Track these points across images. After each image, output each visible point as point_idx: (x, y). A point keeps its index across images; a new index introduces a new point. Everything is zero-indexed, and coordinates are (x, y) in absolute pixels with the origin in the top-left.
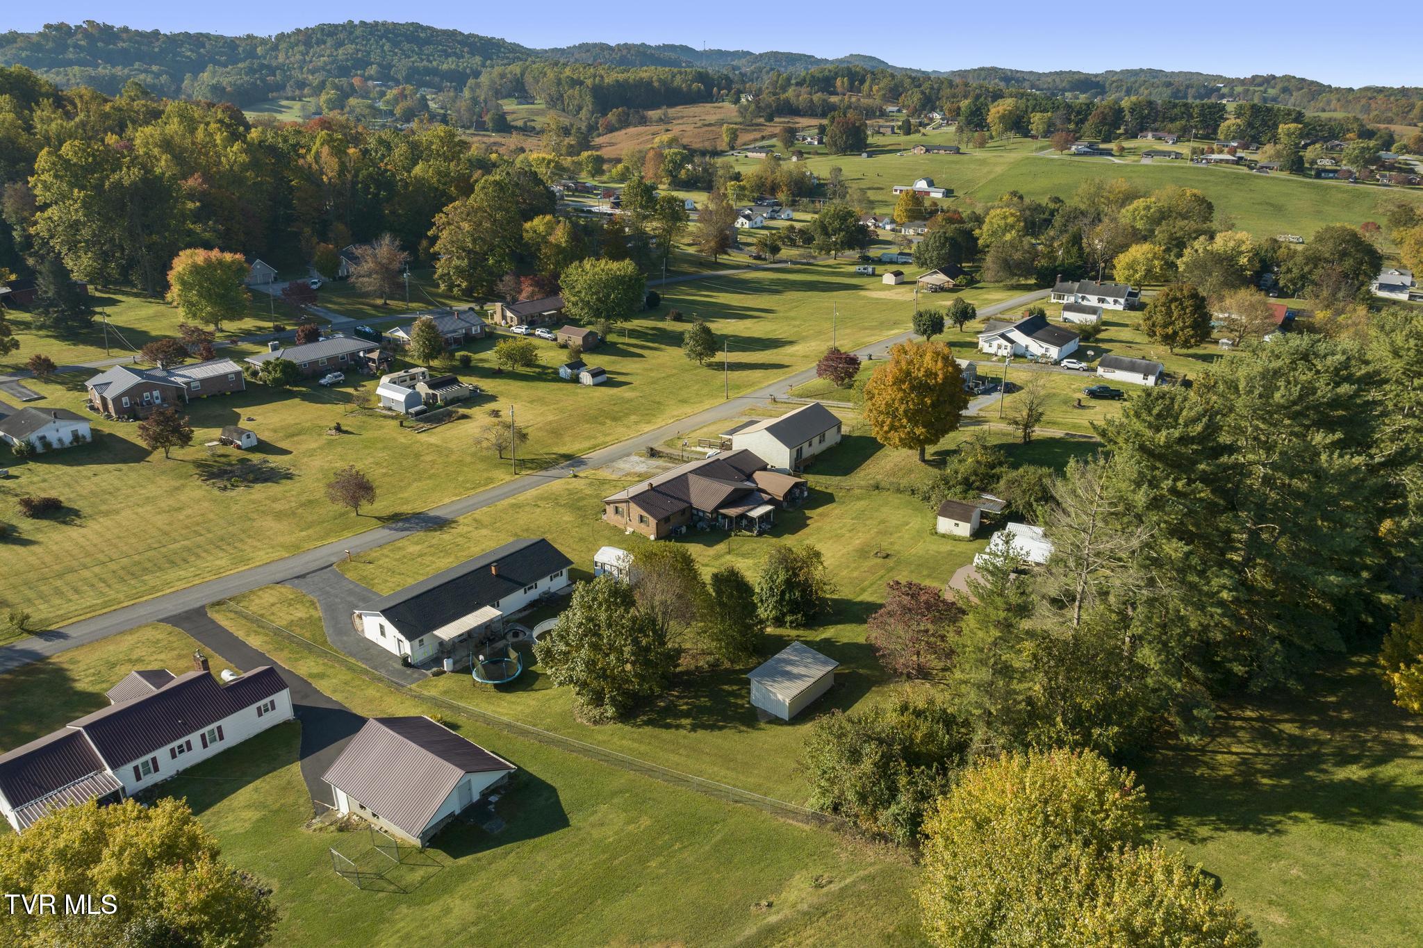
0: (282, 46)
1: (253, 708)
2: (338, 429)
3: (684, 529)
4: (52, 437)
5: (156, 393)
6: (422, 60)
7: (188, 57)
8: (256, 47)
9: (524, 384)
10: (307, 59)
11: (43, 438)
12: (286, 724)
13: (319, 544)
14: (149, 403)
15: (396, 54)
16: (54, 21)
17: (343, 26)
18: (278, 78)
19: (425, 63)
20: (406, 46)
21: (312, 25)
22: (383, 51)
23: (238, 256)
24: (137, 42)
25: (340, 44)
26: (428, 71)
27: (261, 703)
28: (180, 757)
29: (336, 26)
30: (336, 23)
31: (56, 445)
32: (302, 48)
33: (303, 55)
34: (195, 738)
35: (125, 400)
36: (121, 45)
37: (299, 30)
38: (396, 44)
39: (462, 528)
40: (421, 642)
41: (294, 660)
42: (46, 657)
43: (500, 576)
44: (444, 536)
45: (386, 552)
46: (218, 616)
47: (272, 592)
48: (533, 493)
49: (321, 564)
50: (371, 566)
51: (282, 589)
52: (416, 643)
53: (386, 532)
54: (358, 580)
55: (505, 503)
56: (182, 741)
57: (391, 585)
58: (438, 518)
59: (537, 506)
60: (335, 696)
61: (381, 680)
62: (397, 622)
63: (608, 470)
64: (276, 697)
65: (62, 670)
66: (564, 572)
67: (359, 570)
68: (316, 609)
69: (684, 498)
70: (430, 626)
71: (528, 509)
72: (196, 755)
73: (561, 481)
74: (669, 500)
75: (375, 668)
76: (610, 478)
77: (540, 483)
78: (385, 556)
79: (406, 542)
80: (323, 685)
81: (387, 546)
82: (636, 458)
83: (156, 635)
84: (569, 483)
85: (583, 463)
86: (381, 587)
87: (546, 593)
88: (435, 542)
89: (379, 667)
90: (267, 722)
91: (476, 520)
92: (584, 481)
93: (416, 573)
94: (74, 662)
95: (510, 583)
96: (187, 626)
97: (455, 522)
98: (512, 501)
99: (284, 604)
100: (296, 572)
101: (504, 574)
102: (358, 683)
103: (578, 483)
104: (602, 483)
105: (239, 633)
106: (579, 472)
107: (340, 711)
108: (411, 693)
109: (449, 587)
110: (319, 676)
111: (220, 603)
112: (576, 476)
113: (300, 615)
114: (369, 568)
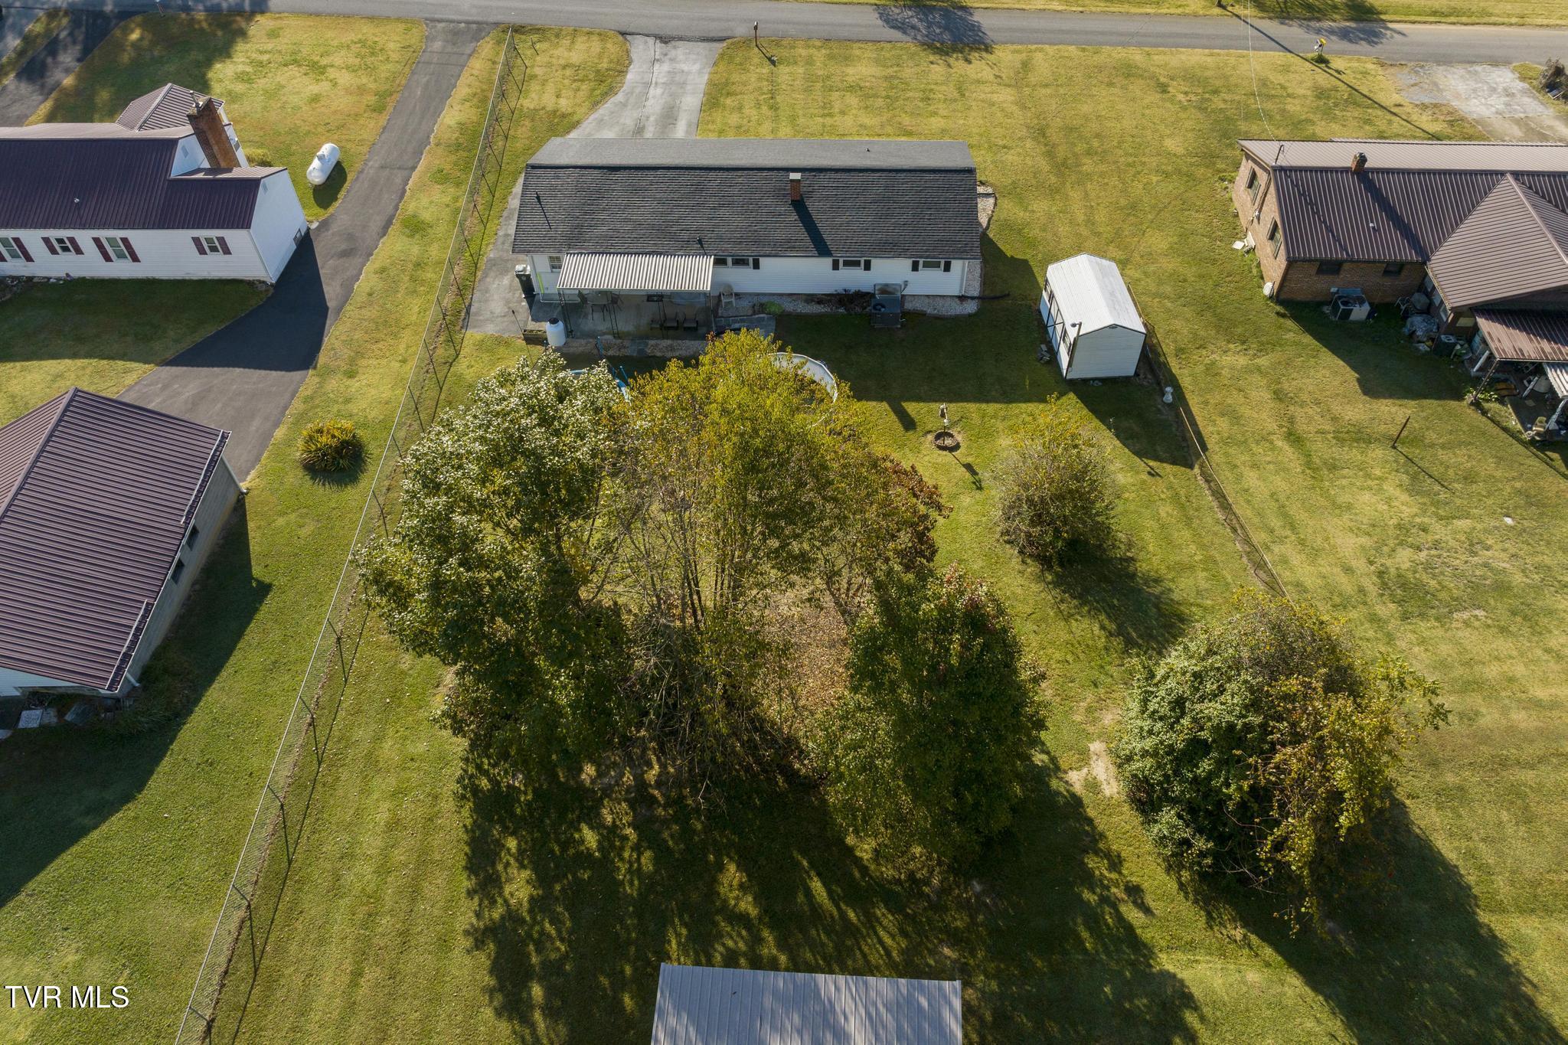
1: (185, 235)
3: (1360, 312)
12: (252, 287)
27: (203, 234)
34: (85, 237)
39: (978, 68)
40: (556, 265)
41: (441, 177)
42: (262, 12)
43: (799, 205)
44: (936, 70)
45: (819, 55)
46: (487, 47)
47: (596, 46)
48: (1193, 57)
49: (715, 29)
50: (766, 69)
51: (613, 48)
52: (542, 261)
53: (872, 18)
54: (711, 83)
55: (1119, 54)
56: (65, 234)
57: (734, 119)
58: (975, 28)
59: (1163, 89)
60: (367, 281)
61: (460, 293)
62: (534, 200)
63: (1404, 77)
64: (232, 236)
65: (242, 33)
66: (956, 265)
67: (743, 67)
68: (595, 105)
69: (1426, 237)
70: (577, 241)
71: (1136, 88)
72: (89, 264)
73: (1279, 57)
74: (1377, 220)
75: (493, 263)
76: (1380, 98)
77: (1231, 43)
78: (810, 61)
79: (870, 51)
80: (394, 246)
81: (838, 44)
82: (1505, 77)
83: (393, 40)
84: (1286, 69)
85: (1372, 37)
86: (718, 116)
87: (885, 289)
88: (908, 72)
89: (500, 266)
90: (213, 267)
91: (1025, 65)
92: (1322, 78)
93: (793, 119)
94: (273, 34)
95: (803, 235)
96: (438, 45)
97: (988, 49)
98: (1136, 56)
99: (578, 73)
100: (669, 27)
101: (812, 206)
102: (429, 275)
103: (1303, 79)
104: (1351, 102)
105: (462, 90)
106: (1341, 53)
107: (324, 310)
108: (441, 353)
109: (686, 177)
110: (416, 227)
111: (519, 29)
112: (1321, 60)
113: (564, 104)
114: (757, 71)
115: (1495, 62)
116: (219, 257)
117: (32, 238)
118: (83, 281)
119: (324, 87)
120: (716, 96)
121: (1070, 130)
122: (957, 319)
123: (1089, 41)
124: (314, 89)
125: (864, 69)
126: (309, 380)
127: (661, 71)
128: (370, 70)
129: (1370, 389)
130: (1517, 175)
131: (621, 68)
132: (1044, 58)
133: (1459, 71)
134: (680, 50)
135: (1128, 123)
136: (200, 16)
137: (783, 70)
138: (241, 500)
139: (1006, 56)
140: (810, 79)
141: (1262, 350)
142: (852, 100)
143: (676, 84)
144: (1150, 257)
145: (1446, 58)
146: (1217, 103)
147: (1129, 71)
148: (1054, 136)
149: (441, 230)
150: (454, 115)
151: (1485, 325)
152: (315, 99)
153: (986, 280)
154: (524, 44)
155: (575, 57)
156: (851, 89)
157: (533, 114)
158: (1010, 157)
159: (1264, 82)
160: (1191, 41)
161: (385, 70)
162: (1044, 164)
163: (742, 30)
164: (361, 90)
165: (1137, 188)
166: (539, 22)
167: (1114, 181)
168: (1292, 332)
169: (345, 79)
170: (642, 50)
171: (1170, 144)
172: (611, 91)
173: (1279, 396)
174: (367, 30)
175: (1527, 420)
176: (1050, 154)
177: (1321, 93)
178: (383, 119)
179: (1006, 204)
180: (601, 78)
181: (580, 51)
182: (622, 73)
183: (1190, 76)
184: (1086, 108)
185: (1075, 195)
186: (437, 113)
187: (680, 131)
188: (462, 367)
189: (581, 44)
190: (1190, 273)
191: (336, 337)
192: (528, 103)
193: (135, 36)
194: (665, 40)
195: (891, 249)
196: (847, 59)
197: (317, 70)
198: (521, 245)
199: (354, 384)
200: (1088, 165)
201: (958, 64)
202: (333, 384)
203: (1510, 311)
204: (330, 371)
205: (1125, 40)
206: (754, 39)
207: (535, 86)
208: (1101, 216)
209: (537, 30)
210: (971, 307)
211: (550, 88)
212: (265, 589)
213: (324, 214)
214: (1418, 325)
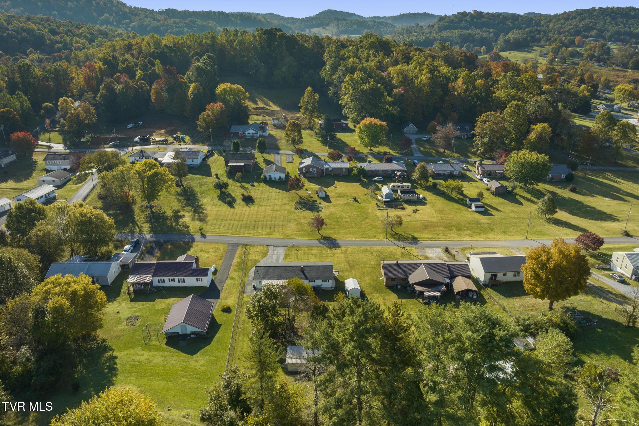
0: (554, 20)
1: (196, 278)
2: (355, 199)
3: (399, 287)
4: (273, 176)
5: (315, 169)
6: (625, 27)
7: (509, 26)
8: (542, 20)
9: (445, 201)
10: (563, 26)
11: (270, 176)
12: (205, 287)
13: (295, 237)
14: (311, 172)
15: (611, 24)
16: (461, 11)
17: (589, 10)
18: (541, 35)
19: (626, 29)
20: (619, 20)
21: (572, 10)
22: (605, 23)
23: (384, 123)
24: (491, 19)
25: (583, 19)
26: (626, 33)
27: (198, 278)
28: (171, 282)
29: (584, 10)
30: (585, 8)
31: (273, 179)
32: (562, 21)
33: (562, 24)
34: (176, 278)
35: (304, 169)
36: (483, 20)
37: (565, 12)
38: (614, 19)
39: (338, 251)
40: (260, 282)
41: (235, 271)
42: (194, 242)
43: (303, 272)
44: (329, 251)
45: (306, 249)
46: (240, 248)
47: (262, 248)
48: (378, 248)
49: (286, 245)
50: (296, 252)
51: (265, 248)
52: (258, 281)
53: (317, 242)
54: (285, 254)
55: (365, 248)
56: (172, 278)
57: (290, 260)
58: (338, 244)
59: (372, 253)
60: (225, 286)
61: (242, 288)
62: (256, 272)
63: (419, 250)
64: (203, 278)
65: (192, 246)
66: (330, 281)
67: (291, 251)
68: (263, 258)
69: (408, 274)
70: (264, 278)
71: (367, 254)
72: (176, 284)
73: (396, 247)
74: (400, 271)
75: (247, 284)
76: (414, 254)
77: (388, 245)
78: (304, 250)
79: (316, 248)
80: (229, 281)
81: (310, 247)
82: (439, 250)
83: (221, 247)
84: (397, 249)
85: (416, 243)
86: (287, 260)
87: (318, 286)
88: (323, 252)
89: (249, 284)
90: (199, 284)
91: (346, 250)
92: (403, 251)
93: (301, 260)
94: (197, 246)
95: (303, 276)
96: (230, 248)
97: (340, 247)
98: (368, 248)
99: (259, 253)
100: (276, 244)
101: (305, 272)
102: (236, 286)
103: (400, 250)
104: (408, 255)
105: (236, 256)
106: (408, 246)
107: (219, 291)
108: (241, 297)
109: (283, 268)
110: (232, 279)
111: (246, 245)
112: (404, 248)
113: (257, 258)
114: (294, 252)
115: (438, 247)
116: (200, 282)
117: (167, 279)
118: (173, 287)
119: (209, 255)
120: (286, 256)
121: (353, 261)
122: (331, 290)
123: (360, 245)
124: (207, 256)
125: (315, 251)
126: (219, 301)
127: (275, 252)
128: (218, 252)
129: (399, 298)
130: (424, 264)
131: (267, 252)
132: (350, 249)
133: (431, 249)
134: (279, 248)
135: (364, 260)
136: (182, 243)
137: (299, 252)
138: (213, 315)
139: (343, 248)
140: (304, 253)
141: (382, 293)
142: (313, 257)
143: (278, 255)
144: (365, 281)
145: (428, 247)
146: (382, 256)
147: (366, 251)
148: (350, 262)
149: (237, 279)
150: (236, 260)
151: (415, 286)
152: (208, 257)
153: (336, 284)
154: (248, 247)
155: (258, 250)
156: (312, 255)
157: (251, 260)
158: (342, 266)
159: (392, 252)
160: (379, 245)
161: (221, 252)
162: (348, 267)
163: (291, 245)
164: (217, 256)
165: (365, 270)
166: (250, 243)
167: (360, 269)
168: (388, 290)
169: (213, 254)
170: (271, 249)
171: (372, 263)
172: (265, 256)
173: (384, 299)
174: (216, 245)
175: (423, 300)
176: (349, 265)
177: (402, 253)
178: (222, 261)
179: (340, 273)
180: (263, 253)
181: (259, 249)
182: (268, 253)
183: (377, 251)
184: (357, 257)
185: (353, 271)
186: (232, 260)
187: (280, 262)
188: (244, 299)
189: (259, 247)
190: (372, 283)
191: (222, 294)
192: (250, 258)
193: (170, 247)
194: (275, 246)
195: (319, 278)
196: (312, 250)
197: (207, 252)
198: (255, 279)
199: (227, 301)
200: (356, 267)
201: (334, 250)
202: (223, 301)
203: (419, 284)
204: (222, 299)
205: (366, 245)
206: (293, 246)
207: (250, 255)
208: (357, 275)
209: (249, 245)
210: (333, 289)
211: (254, 255)
212: (221, 325)
213: (215, 277)
214: (408, 288)
